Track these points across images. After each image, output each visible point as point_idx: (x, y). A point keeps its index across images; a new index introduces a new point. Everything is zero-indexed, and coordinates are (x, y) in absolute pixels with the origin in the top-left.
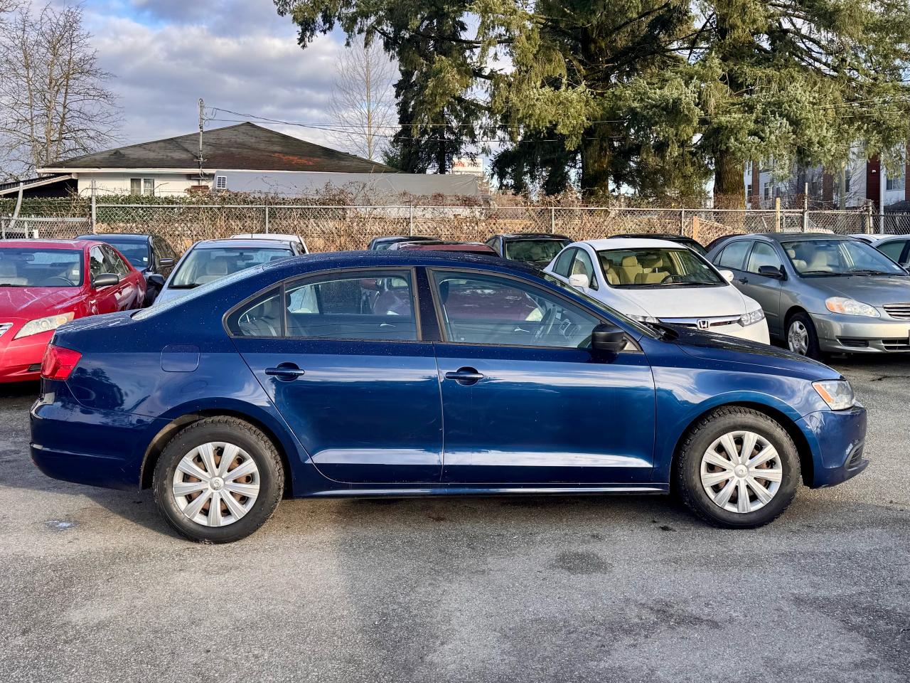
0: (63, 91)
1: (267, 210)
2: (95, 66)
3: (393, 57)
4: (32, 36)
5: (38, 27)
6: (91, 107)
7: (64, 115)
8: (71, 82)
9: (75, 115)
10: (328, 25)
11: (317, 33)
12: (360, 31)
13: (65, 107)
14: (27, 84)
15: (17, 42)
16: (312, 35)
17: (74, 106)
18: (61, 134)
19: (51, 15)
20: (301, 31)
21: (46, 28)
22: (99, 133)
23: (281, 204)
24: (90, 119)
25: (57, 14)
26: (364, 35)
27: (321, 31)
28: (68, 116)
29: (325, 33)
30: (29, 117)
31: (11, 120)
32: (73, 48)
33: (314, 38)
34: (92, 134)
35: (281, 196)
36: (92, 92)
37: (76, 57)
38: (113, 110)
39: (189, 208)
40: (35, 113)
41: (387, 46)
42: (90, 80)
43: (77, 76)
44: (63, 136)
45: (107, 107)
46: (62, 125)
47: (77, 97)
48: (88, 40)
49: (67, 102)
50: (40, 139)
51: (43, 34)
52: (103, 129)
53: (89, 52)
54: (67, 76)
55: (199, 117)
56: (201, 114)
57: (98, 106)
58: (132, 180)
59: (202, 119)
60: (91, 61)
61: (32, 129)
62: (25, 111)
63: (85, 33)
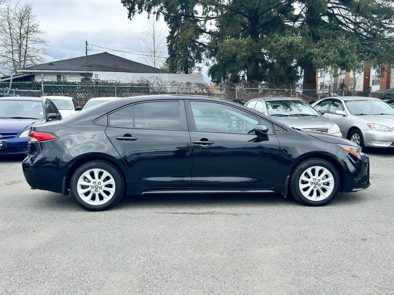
0: (26, 39)
2: (38, 29)
3: (167, 24)
4: (12, 15)
5: (14, 11)
6: (37, 46)
7: (26, 50)
8: (29, 36)
9: (31, 50)
10: (140, 10)
11: (136, 13)
12: (154, 13)
13: (26, 46)
14: (10, 36)
15: (5, 18)
16: (134, 14)
18: (25, 58)
19: (19, 6)
20: (129, 13)
21: (18, 12)
22: (41, 58)
23: (121, 85)
24: (37, 52)
25: (22, 7)
26: (156, 14)
28: (28, 50)
30: (11, 50)
31: (4, 52)
32: (29, 21)
33: (134, 16)
34: (38, 58)
35: (122, 82)
36: (38, 40)
37: (31, 25)
40: (14, 49)
41: (166, 19)
42: (36, 35)
43: (31, 33)
44: (26, 59)
45: (44, 46)
46: (25, 54)
47: (32, 42)
48: (35, 18)
49: (27, 44)
50: (16, 60)
51: (16, 15)
53: (36, 23)
54: (27, 33)
55: (85, 49)
56: (86, 48)
57: (40, 46)
58: (57, 75)
59: (87, 50)
60: (37, 27)
61: (13, 56)
62: (10, 48)
63: (34, 14)
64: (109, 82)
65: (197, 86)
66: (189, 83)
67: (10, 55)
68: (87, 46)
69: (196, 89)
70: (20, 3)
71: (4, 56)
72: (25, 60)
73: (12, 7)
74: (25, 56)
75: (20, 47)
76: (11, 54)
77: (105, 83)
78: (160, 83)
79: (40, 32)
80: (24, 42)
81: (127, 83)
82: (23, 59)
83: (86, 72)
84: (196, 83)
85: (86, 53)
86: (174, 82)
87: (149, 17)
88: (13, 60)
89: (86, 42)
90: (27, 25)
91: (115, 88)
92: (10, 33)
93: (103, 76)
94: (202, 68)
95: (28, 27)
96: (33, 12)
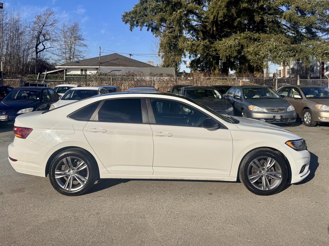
0: (74, 44)
1: (112, 78)
2: (82, 38)
4: (66, 30)
5: (67, 27)
6: (81, 49)
9: (77, 51)
11: (135, 26)
12: (146, 26)
13: (74, 49)
14: (64, 43)
16: (134, 27)
17: (76, 49)
19: (71, 24)
20: (130, 26)
21: (69, 27)
22: (84, 56)
23: (116, 76)
24: (81, 52)
26: (147, 27)
27: (136, 26)
28: (75, 51)
29: (137, 27)
30: (65, 52)
31: (60, 53)
32: (77, 32)
33: (134, 28)
34: (81, 56)
35: (116, 74)
36: (82, 45)
37: (78, 35)
38: (87, 50)
39: (90, 78)
41: (152, 31)
42: (81, 41)
45: (85, 49)
46: (73, 54)
47: (78, 46)
48: (81, 30)
49: (75, 47)
50: (68, 58)
51: (69, 29)
52: (84, 55)
53: (80, 33)
54: (75, 40)
55: (99, 52)
57: (83, 48)
58: (81, 69)
60: (81, 36)
61: (66, 55)
63: (80, 28)
64: (108, 74)
67: (64, 55)
70: (71, 21)
71: (60, 56)
73: (66, 25)
75: (70, 50)
79: (83, 40)
80: (73, 46)
83: (98, 67)
85: (100, 55)
87: (141, 30)
88: (66, 58)
89: (100, 47)
92: (64, 41)
94: (186, 61)
95: (76, 37)
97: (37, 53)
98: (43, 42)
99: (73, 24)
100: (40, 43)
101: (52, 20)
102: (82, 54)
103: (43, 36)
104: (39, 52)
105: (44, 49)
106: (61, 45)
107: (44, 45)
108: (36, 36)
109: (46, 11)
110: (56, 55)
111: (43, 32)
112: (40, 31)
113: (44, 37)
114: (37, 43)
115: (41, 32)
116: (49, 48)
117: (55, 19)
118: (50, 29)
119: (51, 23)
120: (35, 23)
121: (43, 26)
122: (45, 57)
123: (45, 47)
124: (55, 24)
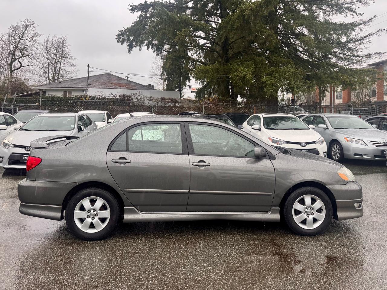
0: (60, 63)
1: (101, 102)
2: (70, 56)
3: (154, 52)
4: (50, 45)
5: (51, 42)
6: (68, 68)
7: (59, 71)
8: (62, 61)
9: (63, 71)
14: (47, 61)
17: (62, 68)
18: (58, 77)
19: (56, 39)
21: (54, 43)
23: (106, 100)
24: (68, 72)
25: (57, 39)
28: (61, 71)
30: (48, 72)
31: (42, 73)
32: (63, 49)
35: (107, 97)
36: (69, 64)
37: (64, 52)
38: (76, 70)
39: (74, 101)
40: (50, 70)
42: (69, 60)
43: (64, 58)
45: (73, 69)
46: (59, 75)
47: (64, 65)
48: (68, 47)
49: (61, 67)
50: (51, 79)
51: (53, 45)
52: (72, 76)
53: (68, 50)
54: (61, 59)
55: (87, 70)
56: (89, 69)
57: (70, 68)
59: (88, 71)
60: (69, 54)
61: (49, 75)
62: (47, 70)
63: (68, 45)
64: (96, 97)
65: (170, 100)
66: (163, 98)
67: (47, 76)
68: (89, 68)
69: (170, 104)
70: (56, 36)
71: (42, 76)
72: (58, 79)
73: (50, 39)
74: (58, 76)
75: (55, 69)
76: (47, 74)
77: (93, 98)
78: (139, 98)
79: (71, 58)
80: (58, 65)
81: (111, 97)
82: (56, 78)
84: (170, 98)
85: (88, 74)
86: (151, 97)
88: (49, 79)
89: (89, 65)
90: (61, 52)
91: (100, 102)
92: (48, 59)
93: (92, 92)
95: (62, 54)
96: (67, 43)
97: (12, 71)
98: (19, 58)
99: (59, 39)
100: (15, 59)
101: (32, 33)
102: (69, 75)
103: (19, 52)
104: (15, 70)
105: (21, 66)
106: (43, 64)
107: (21, 62)
108: (10, 51)
109: (24, 21)
110: (36, 75)
111: (20, 46)
112: (16, 45)
113: (21, 52)
114: (12, 59)
115: (17, 47)
116: (28, 65)
117: (35, 32)
118: (29, 43)
119: (30, 36)
120: (10, 35)
121: (20, 39)
122: (24, 78)
123: (21, 64)
124: (36, 38)
